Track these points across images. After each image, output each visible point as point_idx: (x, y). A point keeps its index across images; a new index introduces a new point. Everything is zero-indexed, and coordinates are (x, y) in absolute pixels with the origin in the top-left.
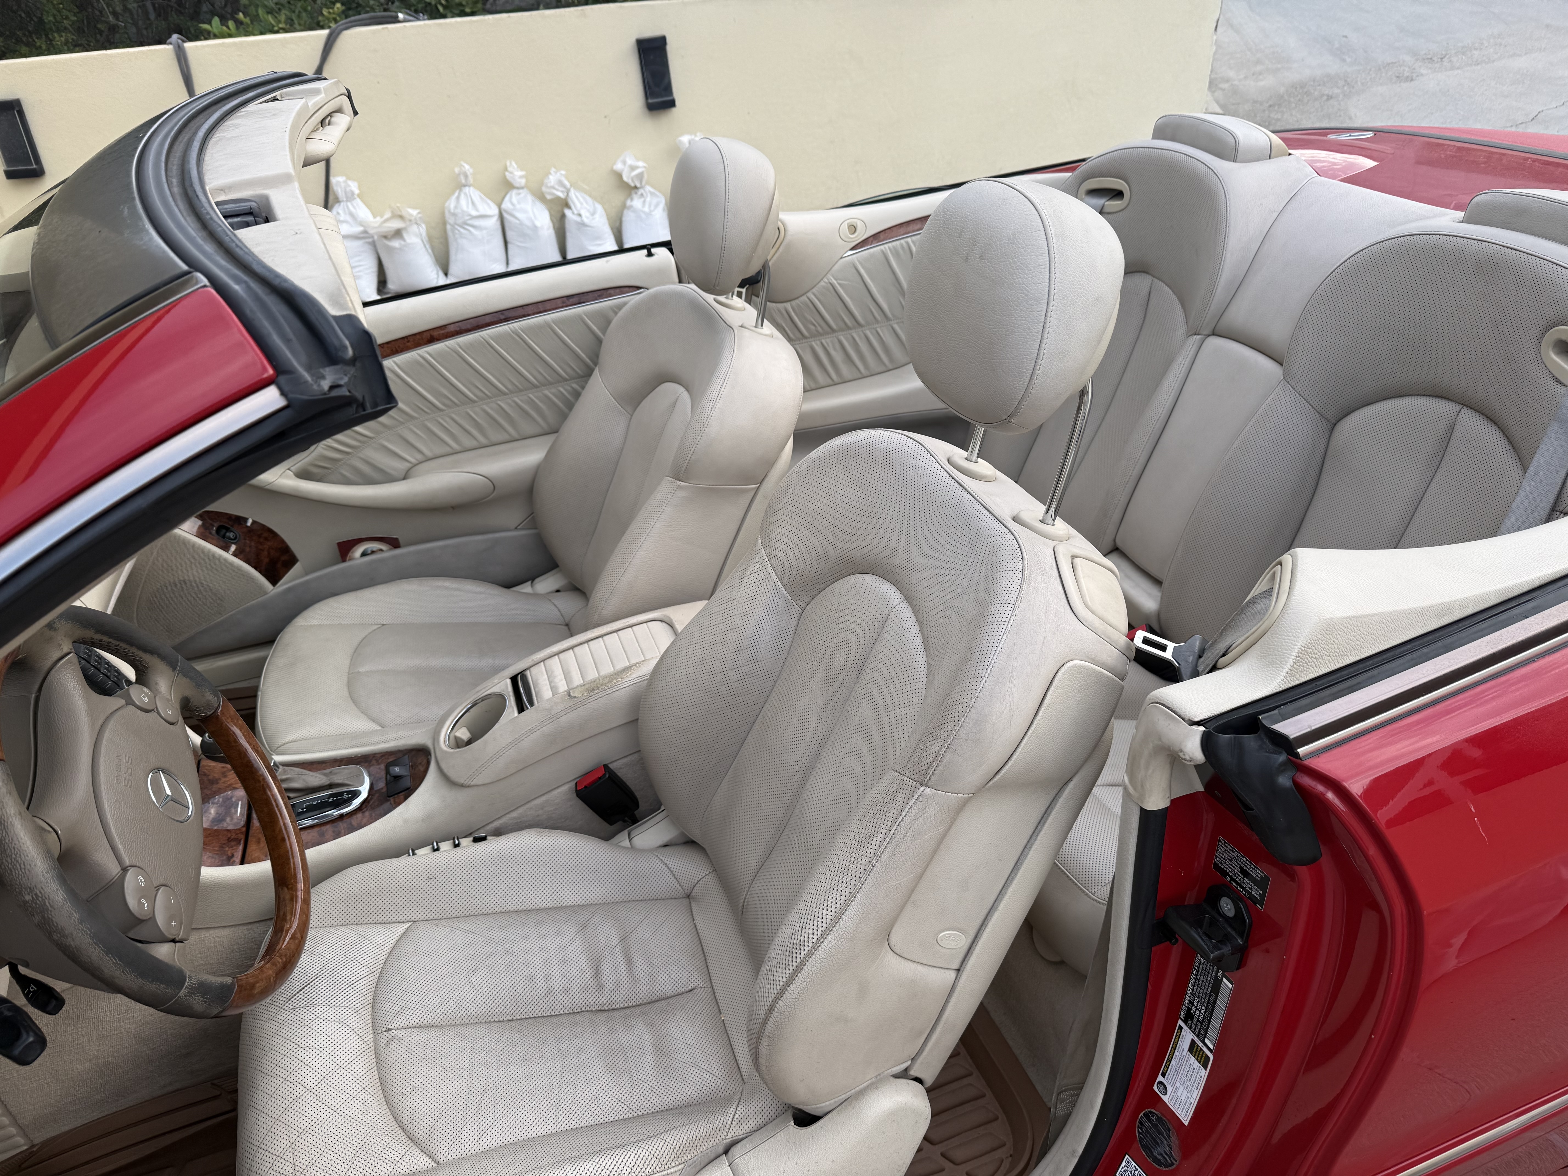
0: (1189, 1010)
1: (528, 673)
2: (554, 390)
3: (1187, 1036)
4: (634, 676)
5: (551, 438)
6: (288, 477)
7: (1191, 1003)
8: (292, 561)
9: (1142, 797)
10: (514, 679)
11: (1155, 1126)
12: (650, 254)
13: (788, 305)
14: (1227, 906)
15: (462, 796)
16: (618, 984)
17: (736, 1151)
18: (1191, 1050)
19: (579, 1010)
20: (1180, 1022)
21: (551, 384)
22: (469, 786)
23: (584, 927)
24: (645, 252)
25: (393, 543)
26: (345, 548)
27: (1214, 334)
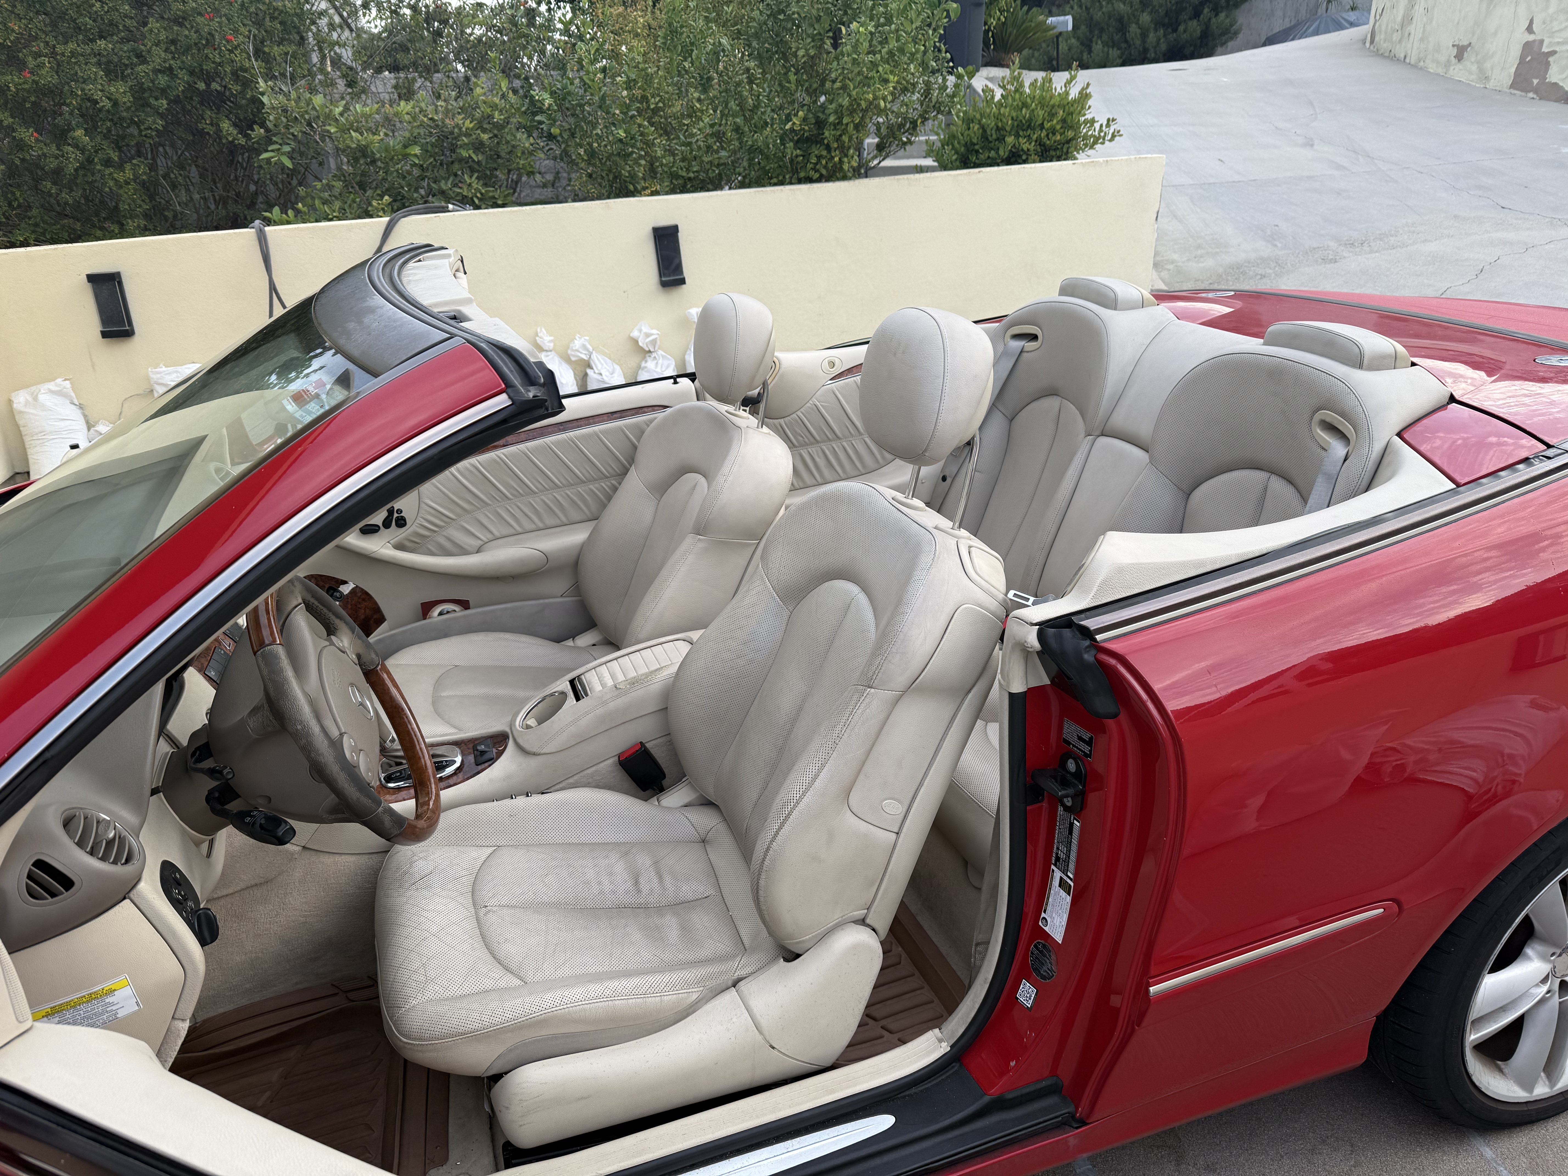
0: (1057, 854)
1: (583, 677)
2: (597, 485)
3: (1058, 874)
4: (665, 674)
5: (594, 523)
6: (387, 548)
7: (1058, 849)
8: (381, 620)
9: (1008, 684)
10: (572, 682)
11: (1041, 952)
12: (675, 383)
13: (782, 421)
14: (1071, 766)
15: (534, 762)
16: (651, 890)
18: (1060, 886)
19: (623, 906)
20: (1053, 867)
21: (595, 480)
22: (539, 755)
23: (626, 854)
24: (672, 381)
25: (465, 604)
26: (426, 608)
27: (1103, 434)
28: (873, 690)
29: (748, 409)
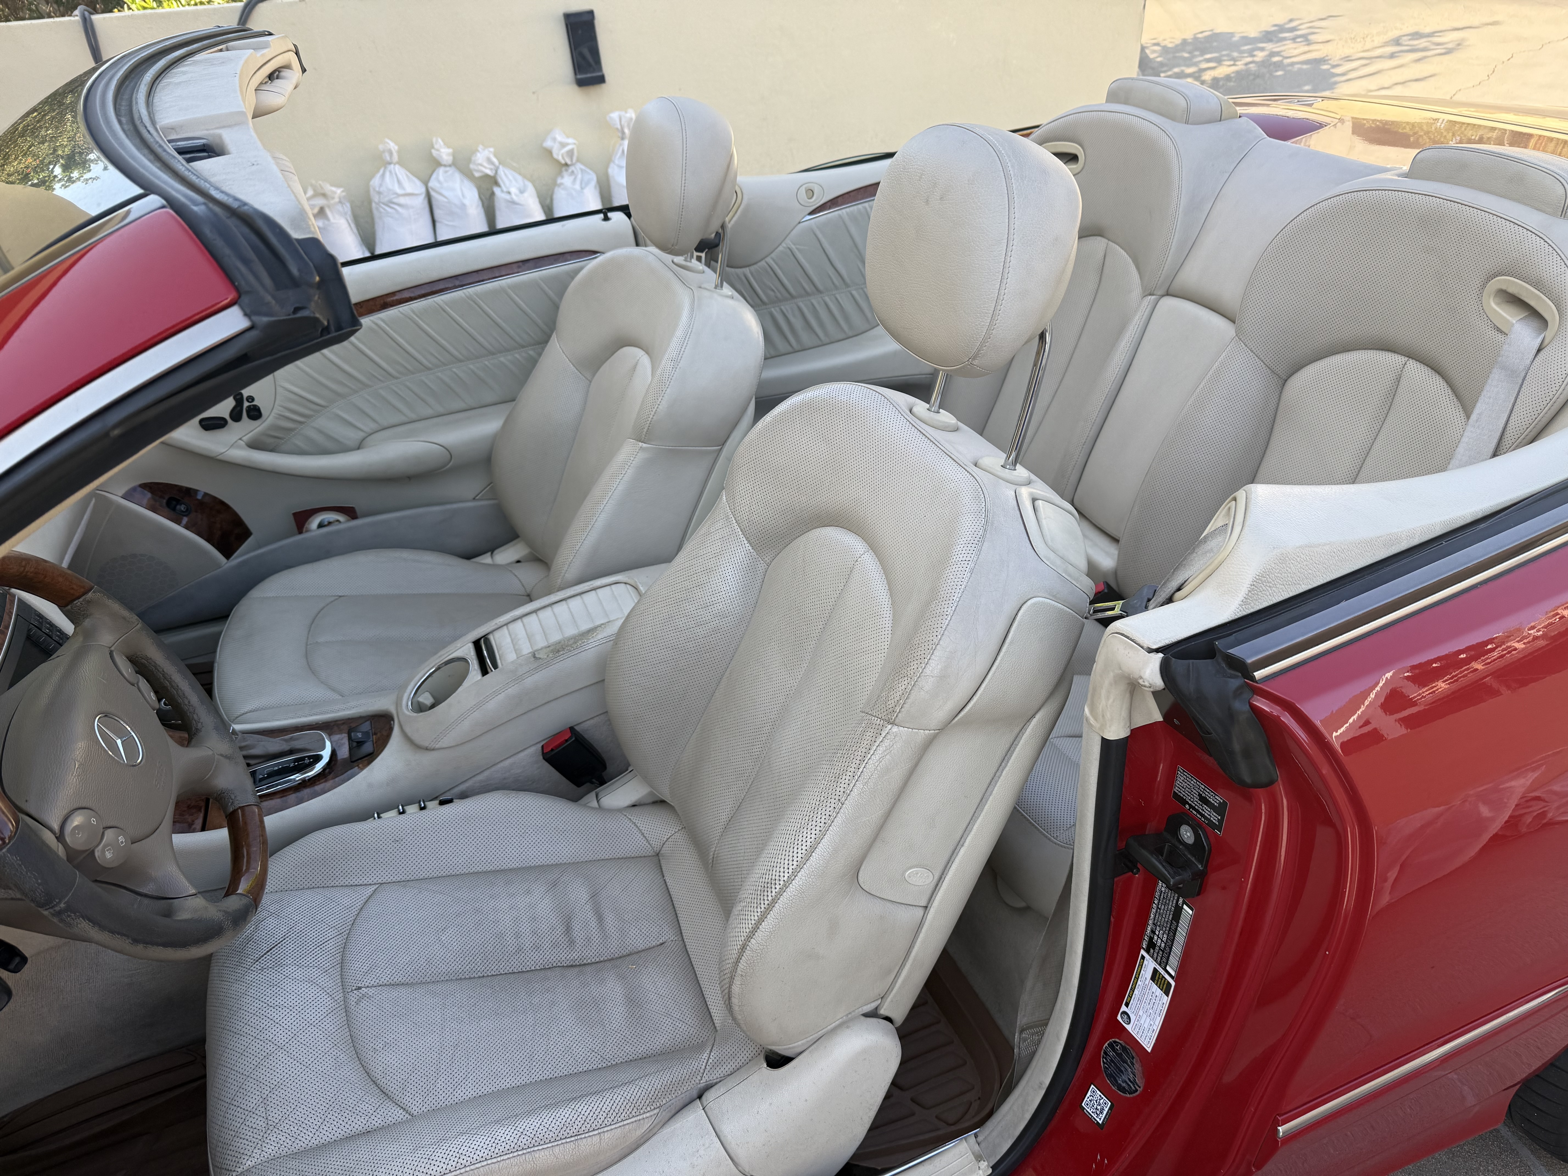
0: (1151, 939)
1: (491, 637)
2: (509, 357)
3: (1149, 965)
4: (600, 637)
5: (508, 407)
6: (239, 447)
7: (1153, 932)
8: (245, 533)
9: (1103, 727)
10: (477, 644)
11: (1120, 1055)
12: (606, 219)
13: (747, 270)
14: (1187, 834)
15: (426, 759)
16: (588, 939)
17: (710, 1096)
18: (1153, 978)
19: (550, 965)
20: (1143, 952)
21: (508, 350)
22: (433, 750)
23: (555, 884)
24: (601, 216)
25: (350, 513)
26: (301, 519)
27: (1168, 294)
28: (895, 729)
29: (703, 255)
